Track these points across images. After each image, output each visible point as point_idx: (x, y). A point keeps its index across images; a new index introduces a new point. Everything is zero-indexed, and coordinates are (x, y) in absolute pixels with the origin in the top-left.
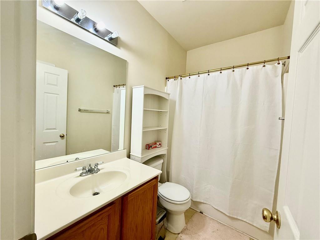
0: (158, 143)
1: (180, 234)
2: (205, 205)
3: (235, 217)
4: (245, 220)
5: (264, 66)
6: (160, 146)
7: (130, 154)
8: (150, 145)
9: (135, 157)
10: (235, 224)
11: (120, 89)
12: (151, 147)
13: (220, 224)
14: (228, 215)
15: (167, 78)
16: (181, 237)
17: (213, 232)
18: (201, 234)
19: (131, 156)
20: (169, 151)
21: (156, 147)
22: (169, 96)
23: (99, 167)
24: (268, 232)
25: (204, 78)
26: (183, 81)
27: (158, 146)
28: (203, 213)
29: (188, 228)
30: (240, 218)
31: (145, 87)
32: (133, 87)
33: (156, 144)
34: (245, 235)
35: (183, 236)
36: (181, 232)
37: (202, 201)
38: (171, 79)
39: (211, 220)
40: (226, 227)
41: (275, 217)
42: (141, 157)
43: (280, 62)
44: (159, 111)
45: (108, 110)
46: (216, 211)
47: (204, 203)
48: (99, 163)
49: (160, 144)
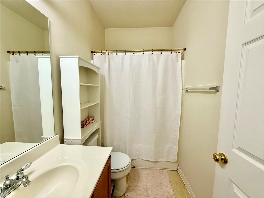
0: (91, 119)
1: (126, 194)
2: (136, 160)
3: (158, 160)
4: (163, 160)
5: (171, 53)
6: (93, 121)
7: (64, 138)
8: (84, 122)
9: (71, 140)
10: (158, 165)
11: (36, 56)
12: (86, 124)
13: (148, 169)
14: (153, 161)
15: (92, 52)
16: (127, 196)
17: (147, 178)
18: (140, 184)
19: (65, 140)
20: (103, 124)
21: (89, 123)
22: (99, 69)
23: (25, 172)
24: (176, 162)
25: (130, 56)
26: (110, 56)
27: (92, 122)
28: (135, 167)
29: (129, 185)
30: (161, 160)
31: (79, 58)
32: (60, 56)
33: (89, 120)
34: (164, 170)
35: (129, 194)
36: (126, 192)
37: (134, 158)
38: (98, 53)
39: (142, 170)
40: (152, 170)
41: (223, 157)
42: (81, 139)
43: (180, 51)
44: (88, 86)
45: (2, 85)
46: (145, 161)
47: (135, 159)
48: (24, 167)
49: (93, 120)
